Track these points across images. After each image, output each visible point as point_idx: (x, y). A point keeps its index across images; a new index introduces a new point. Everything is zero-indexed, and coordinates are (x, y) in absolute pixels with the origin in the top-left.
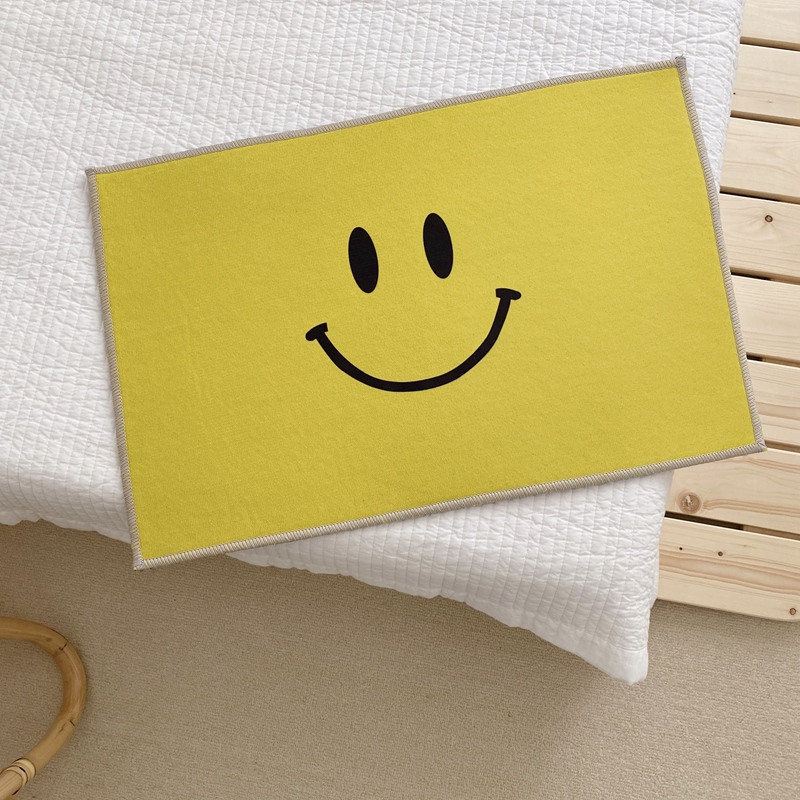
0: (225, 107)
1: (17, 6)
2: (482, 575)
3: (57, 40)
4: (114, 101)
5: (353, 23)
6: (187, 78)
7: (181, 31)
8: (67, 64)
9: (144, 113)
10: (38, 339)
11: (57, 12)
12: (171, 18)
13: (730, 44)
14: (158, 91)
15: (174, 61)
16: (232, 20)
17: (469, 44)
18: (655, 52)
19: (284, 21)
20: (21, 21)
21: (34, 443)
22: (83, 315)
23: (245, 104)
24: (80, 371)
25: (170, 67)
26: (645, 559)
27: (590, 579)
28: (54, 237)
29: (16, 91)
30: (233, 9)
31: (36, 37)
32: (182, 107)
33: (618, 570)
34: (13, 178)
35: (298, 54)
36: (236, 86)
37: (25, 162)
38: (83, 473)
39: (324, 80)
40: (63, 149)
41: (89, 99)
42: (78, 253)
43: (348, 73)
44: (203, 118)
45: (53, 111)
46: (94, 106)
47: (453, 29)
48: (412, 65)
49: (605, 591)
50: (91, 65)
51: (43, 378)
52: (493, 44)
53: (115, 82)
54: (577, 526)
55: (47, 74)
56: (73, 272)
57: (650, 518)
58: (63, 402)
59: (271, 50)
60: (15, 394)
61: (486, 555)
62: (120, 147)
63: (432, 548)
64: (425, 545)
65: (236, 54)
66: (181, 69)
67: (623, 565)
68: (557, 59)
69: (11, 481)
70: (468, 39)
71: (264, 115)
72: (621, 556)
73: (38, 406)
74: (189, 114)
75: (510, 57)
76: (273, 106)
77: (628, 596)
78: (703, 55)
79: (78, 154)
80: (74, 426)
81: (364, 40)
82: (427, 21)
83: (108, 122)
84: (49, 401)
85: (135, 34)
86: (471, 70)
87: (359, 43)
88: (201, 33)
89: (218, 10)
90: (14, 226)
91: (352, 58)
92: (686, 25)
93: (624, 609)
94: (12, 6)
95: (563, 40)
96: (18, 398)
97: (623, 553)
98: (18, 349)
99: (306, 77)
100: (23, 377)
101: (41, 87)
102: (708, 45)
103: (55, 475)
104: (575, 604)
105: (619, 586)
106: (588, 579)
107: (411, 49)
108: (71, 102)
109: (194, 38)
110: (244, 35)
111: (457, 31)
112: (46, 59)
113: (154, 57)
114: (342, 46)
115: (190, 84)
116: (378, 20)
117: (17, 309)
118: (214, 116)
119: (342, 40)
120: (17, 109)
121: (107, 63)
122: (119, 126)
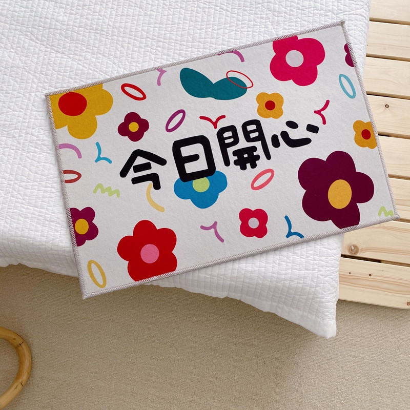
0: (112, 50)
1: (6, 3)
2: (249, 283)
3: (27, 19)
4: (56, 49)
5: (176, 8)
6: (93, 37)
7: (89, 14)
8: (32, 31)
9: (71, 54)
10: (18, 168)
11: (26, 6)
12: (84, 7)
13: (365, 15)
14: (78, 43)
15: (87, 29)
16: (115, 8)
17: (235, 17)
18: (327, 19)
19: (141, 8)
20: (8, 10)
21: (16, 221)
22: (41, 155)
23: (122, 49)
24: (39, 184)
25: (84, 31)
26: (333, 273)
27: (305, 283)
28: (26, 117)
29: (6, 45)
30: (116, 3)
31: (16, 18)
32: (90, 51)
33: (320, 278)
34: (5, 88)
35: (149, 24)
36: (118, 40)
37: (11, 80)
38: (41, 236)
39: (162, 36)
40: (30, 73)
41: (43, 48)
42: (38, 124)
43: (175, 33)
44: (101, 56)
45: (25, 54)
47: (227, 10)
48: (206, 28)
49: (313, 289)
50: (44, 31)
51: (20, 188)
52: (247, 17)
53: (56, 39)
54: (298, 256)
55: (21, 36)
56: (36, 134)
57: (335, 251)
58: (31, 199)
59: (135, 22)
60: (6, 196)
61: (251, 272)
62: (59, 71)
65: (117, 25)
66: (90, 32)
67: (320, 275)
68: (279, 24)
69: (4, 241)
70: (234, 15)
71: (132, 54)
72: (320, 271)
73: (18, 202)
74: (94, 54)
75: (255, 23)
76: (137, 49)
77: (324, 291)
78: (352, 20)
79: (37, 75)
80: (37, 212)
81: (182, 16)
82: (213, 7)
83: (53, 59)
84: (24, 199)
85: (66, 16)
86: (236, 30)
87: (179, 18)
88: (100, 15)
89: (108, 3)
90: (5, 111)
91: (176, 26)
92: (342, 6)
93: (323, 298)
94: (4, 3)
95: (281, 15)
96: (7, 198)
97: (321, 269)
98: (8, 173)
100: (10, 187)
101: (18, 43)
102: (354, 16)
103: (27, 237)
104: (298, 297)
105: (319, 286)
106: (304, 283)
107: (206, 20)
108: (34, 49)
109: (96, 17)
110: (122, 15)
111: (229, 12)
112: (21, 29)
113: (76, 27)
114: (171, 19)
115: (95, 40)
116: (188, 7)
117: (7, 153)
118: (107, 55)
119: (171, 17)
120: (6, 54)
121: (52, 30)
122: (59, 61)
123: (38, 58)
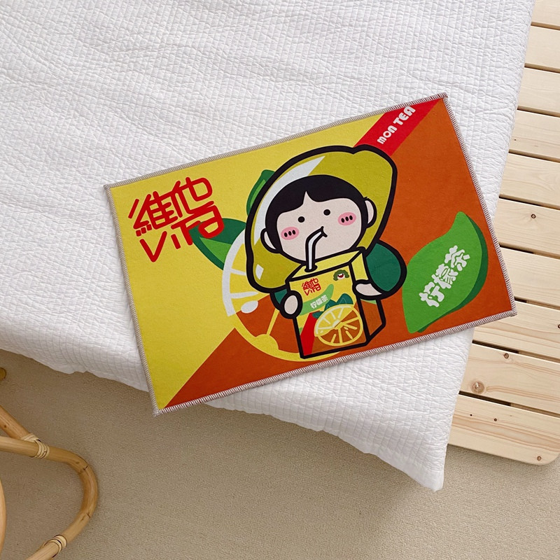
0: (212, 137)
2: (349, 420)
3: (118, 93)
4: (148, 130)
5: (290, 92)
6: (191, 120)
7: (189, 92)
8: (123, 107)
9: (165, 138)
10: (97, 265)
11: (119, 77)
12: (184, 84)
13: (509, 115)
14: (174, 126)
16: (219, 87)
18: (464, 118)
19: (248, 89)
20: (98, 81)
21: (91, 325)
23: (224, 136)
25: (182, 112)
26: (446, 416)
29: (92, 121)
30: (220, 81)
31: (106, 91)
32: (187, 135)
33: (431, 421)
34: (88, 171)
35: (256, 109)
36: (220, 126)
37: (95, 162)
39: (271, 125)
40: (117, 156)
41: (134, 128)
43: (285, 121)
44: (199, 143)
45: (113, 134)
46: (137, 132)
47: (348, 99)
48: (322, 119)
49: (422, 433)
50: (137, 109)
51: (98, 288)
53: (150, 119)
54: (407, 393)
55: (110, 113)
58: (109, 303)
59: (241, 106)
60: (81, 297)
61: (352, 407)
62: (150, 156)
63: (321, 401)
64: (316, 399)
65: (220, 107)
66: (188, 114)
67: (432, 417)
69: (75, 347)
70: (355, 105)
72: (432, 413)
73: (94, 304)
74: (192, 140)
76: (241, 138)
77: (435, 437)
78: (493, 121)
79: (126, 159)
81: (296, 102)
82: (333, 93)
83: (144, 142)
84: (101, 301)
85: (162, 93)
87: (292, 104)
88: (201, 94)
90: (87, 199)
91: (288, 113)
92: (484, 104)
93: (433, 445)
94: (94, 73)
96: (83, 298)
97: (434, 411)
98: (85, 270)
99: (260, 123)
100: (86, 287)
101: (107, 120)
102: (495, 116)
104: (404, 440)
105: (430, 431)
106: (412, 425)
107: (322, 109)
108: (123, 129)
109: (197, 96)
110: (226, 96)
111: (350, 100)
112: (110, 104)
113: (173, 106)
114: (282, 105)
115: (193, 123)
116: (303, 91)
117: (85, 247)
118: (206, 142)
119: (282, 102)
120: (92, 132)
121: (146, 108)
122: (150, 145)
123: (127, 139)
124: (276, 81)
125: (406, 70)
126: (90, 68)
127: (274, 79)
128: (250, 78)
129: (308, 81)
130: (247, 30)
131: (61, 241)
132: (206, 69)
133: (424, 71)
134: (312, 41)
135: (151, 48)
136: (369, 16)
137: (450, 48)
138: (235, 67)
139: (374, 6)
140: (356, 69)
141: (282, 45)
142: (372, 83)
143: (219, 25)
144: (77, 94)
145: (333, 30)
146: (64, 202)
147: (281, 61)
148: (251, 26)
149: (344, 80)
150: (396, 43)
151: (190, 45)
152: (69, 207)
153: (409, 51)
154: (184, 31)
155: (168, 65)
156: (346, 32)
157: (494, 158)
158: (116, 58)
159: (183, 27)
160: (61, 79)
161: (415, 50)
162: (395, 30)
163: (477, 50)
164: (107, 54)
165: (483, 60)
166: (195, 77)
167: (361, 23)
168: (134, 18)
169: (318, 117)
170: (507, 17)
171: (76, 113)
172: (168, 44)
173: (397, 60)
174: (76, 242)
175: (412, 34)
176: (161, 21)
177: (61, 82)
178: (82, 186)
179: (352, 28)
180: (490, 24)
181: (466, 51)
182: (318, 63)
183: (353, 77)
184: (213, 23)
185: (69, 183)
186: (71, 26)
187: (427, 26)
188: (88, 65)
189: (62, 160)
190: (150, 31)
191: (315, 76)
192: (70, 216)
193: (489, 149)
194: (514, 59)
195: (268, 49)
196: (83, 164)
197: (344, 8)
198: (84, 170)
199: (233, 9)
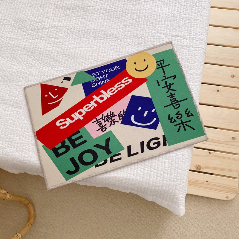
0: (74, 66)
2: (141, 187)
3: (31, 49)
4: (45, 64)
5: (107, 44)
6: (64, 59)
7: (63, 47)
8: (34, 55)
9: (53, 67)
10: (26, 125)
11: (31, 42)
12: (60, 43)
13: (204, 48)
14: (57, 62)
16: (76, 44)
19: (88, 44)
20: (22, 45)
21: (24, 152)
25: (60, 56)
26: (184, 183)
29: (21, 62)
30: (76, 41)
31: (26, 49)
32: (63, 66)
34: (20, 84)
35: (92, 52)
36: (77, 61)
37: (23, 81)
39: (99, 59)
40: (32, 77)
41: (39, 64)
44: (68, 69)
45: (30, 67)
46: (40, 66)
47: (132, 45)
49: (173, 191)
50: (40, 56)
51: (27, 136)
53: (46, 59)
54: (166, 174)
55: (28, 58)
57: (185, 171)
59: (86, 51)
61: (142, 182)
62: (47, 76)
63: (128, 180)
64: (126, 179)
66: (63, 56)
67: (177, 184)
69: (18, 163)
70: (136, 48)
72: (177, 182)
73: (25, 143)
74: (65, 68)
76: (86, 65)
77: (179, 192)
78: (196, 51)
79: (36, 78)
81: (109, 48)
82: (125, 43)
83: (44, 70)
84: (28, 142)
85: (51, 48)
87: (108, 49)
88: (68, 47)
91: (106, 53)
92: (192, 43)
93: (179, 196)
94: (20, 41)
96: (20, 141)
98: (20, 128)
99: (94, 58)
100: (21, 136)
101: (27, 61)
102: (197, 48)
103: (29, 161)
104: (166, 195)
105: (177, 190)
106: (169, 188)
107: (121, 50)
108: (35, 65)
109: (66, 48)
110: (79, 47)
112: (28, 54)
113: (56, 53)
114: (103, 50)
115: (65, 60)
116: (113, 43)
117: (20, 118)
118: (71, 68)
119: (104, 48)
120: (21, 67)
121: (44, 55)
122: (47, 71)
123: (37, 69)
124: (100, 39)
125: (157, 31)
126: (19, 39)
127: (99, 39)
128: (89, 39)
129: (114, 38)
130: (86, 18)
131: (10, 116)
132: (70, 36)
133: (165, 31)
134: (115, 21)
135: (45, 28)
136: (139, 8)
137: (176, 20)
138: (82, 34)
139: (141, 4)
140: (135, 32)
141: (102, 23)
142: (143, 38)
143: (74, 17)
144: (13, 51)
145: (124, 16)
146: (10, 99)
147: (102, 30)
148: (88, 16)
149: (130, 37)
150: (151, 20)
151: (62, 26)
152: (12, 100)
153: (158, 23)
154: (59, 20)
155: (53, 35)
156: (130, 16)
157: (198, 67)
158: (30, 34)
159: (58, 19)
160: (6, 44)
161: (160, 22)
162: (151, 14)
163: (187, 20)
164: (26, 32)
165: (190, 24)
166: (65, 40)
167: (136, 12)
168: (37, 16)
169: (119, 54)
170: (200, 5)
171: (14, 59)
172: (52, 26)
173: (153, 27)
174: (16, 116)
175: (159, 15)
176: (49, 16)
177: (6, 46)
178: (17, 91)
179: (132, 14)
180: (192, 9)
181: (182, 21)
182: (118, 31)
183: (134, 36)
184: (71, 16)
185: (12, 90)
186: (9, 21)
187: (165, 11)
188: (17, 37)
189: (8, 80)
190: (44, 21)
191: (117, 36)
192: (13, 105)
193: (196, 63)
194: (204, 23)
195: (96, 26)
196: (17, 81)
197: (128, 5)
198: (18, 84)
199: (80, 9)
